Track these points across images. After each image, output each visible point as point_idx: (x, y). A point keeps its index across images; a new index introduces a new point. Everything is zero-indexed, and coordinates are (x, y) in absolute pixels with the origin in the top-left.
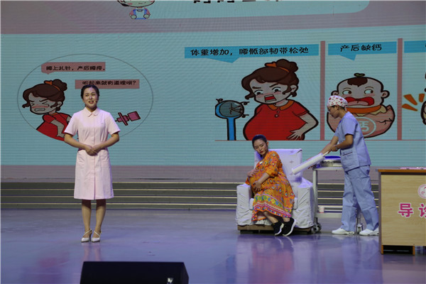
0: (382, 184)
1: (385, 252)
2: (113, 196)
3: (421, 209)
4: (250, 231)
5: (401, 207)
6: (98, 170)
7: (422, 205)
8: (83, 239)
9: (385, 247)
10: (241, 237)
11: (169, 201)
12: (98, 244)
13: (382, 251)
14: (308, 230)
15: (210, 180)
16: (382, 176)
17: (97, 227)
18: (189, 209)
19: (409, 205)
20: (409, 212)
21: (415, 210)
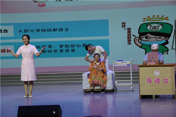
0: (140, 71)
1: (141, 98)
2: (36, 80)
3: (155, 80)
4: (88, 92)
5: (148, 80)
6: (29, 69)
7: (156, 79)
8: (24, 97)
9: (142, 96)
10: (84, 94)
11: (56, 81)
13: (141, 97)
14: (112, 90)
15: (73, 72)
16: (140, 68)
17: (30, 92)
18: (64, 84)
19: (151, 79)
20: (150, 82)
21: (153, 81)
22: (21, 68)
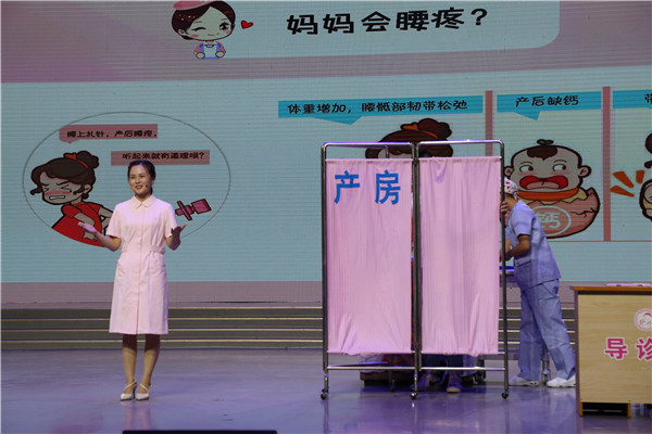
0: (580, 309)
1: (585, 413)
3: (640, 347)
5: (610, 344)
6: (144, 288)
7: (641, 341)
8: (123, 396)
9: (586, 405)
12: (147, 403)
13: (581, 410)
16: (580, 297)
17: (145, 377)
19: (621, 340)
20: (621, 352)
21: (631, 349)
22: (113, 283)
